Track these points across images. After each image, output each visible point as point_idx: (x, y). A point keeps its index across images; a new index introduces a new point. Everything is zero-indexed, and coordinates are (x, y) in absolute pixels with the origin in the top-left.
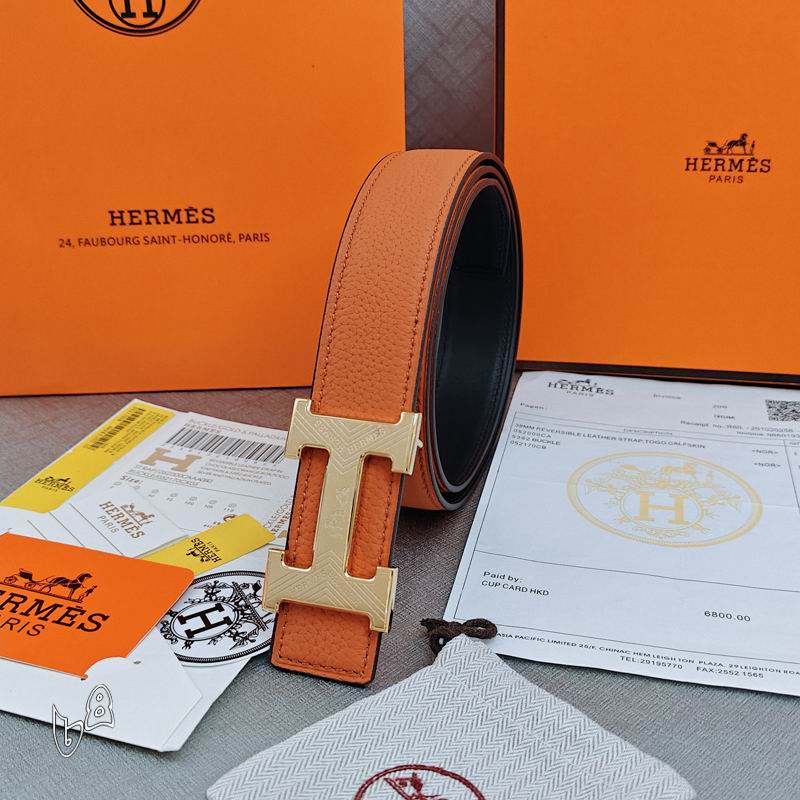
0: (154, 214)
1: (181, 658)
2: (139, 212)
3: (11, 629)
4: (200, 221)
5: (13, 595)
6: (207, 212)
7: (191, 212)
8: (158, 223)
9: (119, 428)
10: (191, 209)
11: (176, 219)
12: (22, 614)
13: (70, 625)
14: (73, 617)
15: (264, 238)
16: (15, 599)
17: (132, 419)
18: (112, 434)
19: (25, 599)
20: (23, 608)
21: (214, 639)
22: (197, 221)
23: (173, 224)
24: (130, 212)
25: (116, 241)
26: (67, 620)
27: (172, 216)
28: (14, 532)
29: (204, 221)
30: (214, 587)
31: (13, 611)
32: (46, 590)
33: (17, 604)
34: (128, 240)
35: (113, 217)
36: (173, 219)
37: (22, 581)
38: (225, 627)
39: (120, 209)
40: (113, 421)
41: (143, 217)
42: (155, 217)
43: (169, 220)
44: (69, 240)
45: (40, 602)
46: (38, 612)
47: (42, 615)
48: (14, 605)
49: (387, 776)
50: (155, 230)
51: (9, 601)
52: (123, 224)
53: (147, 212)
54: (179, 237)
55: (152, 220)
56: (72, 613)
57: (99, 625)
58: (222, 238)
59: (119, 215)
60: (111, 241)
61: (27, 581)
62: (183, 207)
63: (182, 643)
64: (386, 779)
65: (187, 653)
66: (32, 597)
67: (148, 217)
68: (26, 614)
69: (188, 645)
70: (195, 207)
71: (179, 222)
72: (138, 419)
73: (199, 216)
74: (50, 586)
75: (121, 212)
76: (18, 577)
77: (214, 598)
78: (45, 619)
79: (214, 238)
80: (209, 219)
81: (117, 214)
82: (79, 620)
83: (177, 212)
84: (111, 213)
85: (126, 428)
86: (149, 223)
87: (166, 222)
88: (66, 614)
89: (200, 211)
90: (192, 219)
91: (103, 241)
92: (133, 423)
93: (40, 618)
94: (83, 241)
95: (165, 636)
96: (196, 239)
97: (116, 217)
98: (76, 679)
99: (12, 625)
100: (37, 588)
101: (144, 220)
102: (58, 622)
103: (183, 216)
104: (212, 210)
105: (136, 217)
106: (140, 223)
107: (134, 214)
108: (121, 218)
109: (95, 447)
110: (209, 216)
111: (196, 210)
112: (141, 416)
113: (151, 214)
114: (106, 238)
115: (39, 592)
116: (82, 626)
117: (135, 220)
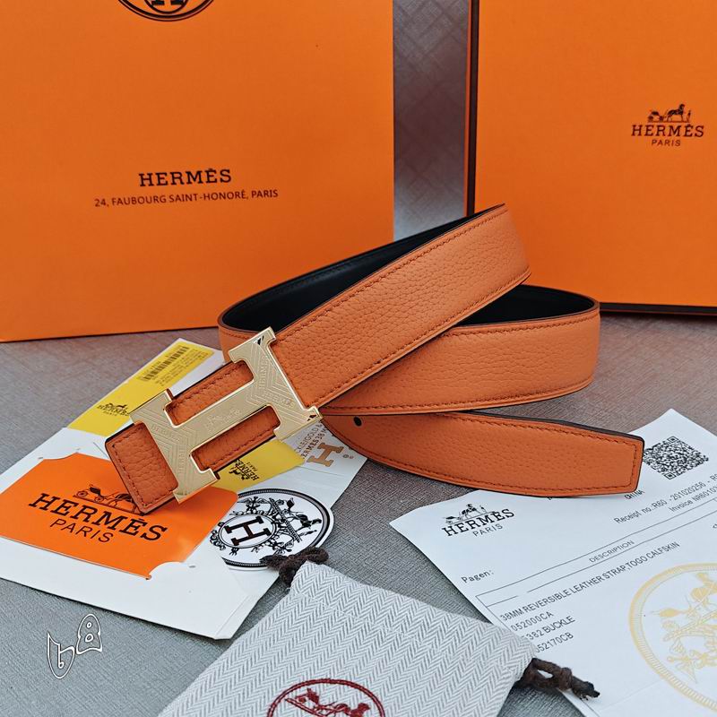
0: (179, 175)
1: (229, 563)
2: (166, 174)
3: (85, 535)
4: (219, 180)
5: (85, 507)
6: (225, 173)
7: (210, 174)
8: (182, 183)
9: (167, 363)
10: (211, 170)
11: (198, 180)
12: (93, 523)
13: (134, 534)
14: (137, 528)
15: (273, 194)
16: (87, 510)
17: (178, 356)
18: (161, 368)
19: (96, 511)
20: (94, 518)
21: (256, 547)
22: (216, 181)
23: (195, 184)
24: (158, 174)
25: (145, 200)
26: (131, 530)
27: (195, 177)
28: (82, 452)
29: (222, 180)
30: (254, 502)
31: (86, 520)
32: (113, 504)
33: (89, 515)
34: (155, 199)
35: (143, 179)
36: (195, 180)
37: (92, 496)
38: (265, 537)
39: (150, 172)
40: (161, 357)
41: (169, 178)
42: (180, 178)
43: (192, 180)
44: (104, 200)
45: (108, 514)
46: (107, 523)
47: (111, 525)
48: (86, 516)
49: (286, 697)
50: (179, 189)
51: (82, 512)
52: (151, 184)
53: (172, 174)
54: (200, 194)
55: (177, 181)
56: (136, 524)
57: (159, 536)
58: (237, 195)
59: (148, 177)
60: (141, 200)
61: (97, 495)
62: (203, 169)
63: (229, 550)
64: (286, 700)
65: (233, 558)
66: (101, 509)
67: (173, 178)
68: (97, 523)
69: (234, 551)
70: (214, 169)
71: (201, 182)
72: (182, 356)
73: (218, 176)
74: (116, 501)
75: (150, 175)
76: (89, 492)
77: (254, 511)
78: (113, 528)
79: (230, 195)
80: (226, 179)
81: (146, 176)
82: (142, 530)
83: (199, 173)
84: (141, 175)
85: (173, 363)
86: (174, 183)
87: (189, 182)
88: (131, 525)
89: (218, 172)
90: (211, 179)
91: (134, 201)
92: (179, 359)
93: (109, 528)
94: (117, 200)
95: (215, 544)
96: (214, 196)
97: (145, 179)
98: (142, 579)
99: (85, 532)
100: (105, 502)
101: (170, 181)
102: (124, 531)
103: (204, 176)
104: (228, 171)
105: (163, 178)
106: (167, 184)
107: (161, 176)
108: (150, 179)
109: (147, 378)
110: (226, 175)
111: (215, 172)
112: (186, 353)
113: (176, 175)
114: (136, 197)
115: (107, 505)
116: (144, 536)
117: (162, 181)
